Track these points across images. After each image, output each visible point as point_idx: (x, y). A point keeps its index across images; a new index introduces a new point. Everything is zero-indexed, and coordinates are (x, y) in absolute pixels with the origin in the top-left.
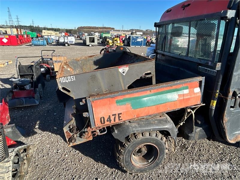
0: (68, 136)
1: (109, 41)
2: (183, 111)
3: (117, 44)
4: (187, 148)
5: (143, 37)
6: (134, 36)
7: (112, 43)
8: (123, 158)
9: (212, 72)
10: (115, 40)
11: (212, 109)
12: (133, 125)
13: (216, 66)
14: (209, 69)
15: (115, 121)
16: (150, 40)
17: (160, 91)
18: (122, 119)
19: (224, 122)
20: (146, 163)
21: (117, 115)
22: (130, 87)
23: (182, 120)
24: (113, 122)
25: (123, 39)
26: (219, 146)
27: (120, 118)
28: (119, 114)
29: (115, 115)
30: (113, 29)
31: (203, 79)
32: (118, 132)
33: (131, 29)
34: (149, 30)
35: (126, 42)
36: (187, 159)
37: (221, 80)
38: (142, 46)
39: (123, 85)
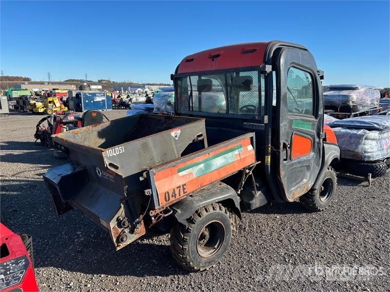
0: (115, 234)
1: (35, 104)
2: (240, 173)
3: (54, 109)
4: (245, 229)
5: (104, 94)
6: (87, 91)
7: (43, 108)
8: (189, 247)
9: (260, 127)
10: (50, 102)
11: (267, 166)
12: (197, 198)
13: (264, 119)
14: (256, 124)
15: (180, 195)
16: (118, 97)
17: (218, 152)
18: (186, 192)
19: (281, 177)
20: (212, 251)
21: (182, 187)
22: (184, 154)
23: (239, 187)
24: (178, 196)
25: (65, 99)
26: (276, 217)
27: (185, 191)
28: (183, 186)
29: (180, 187)
30: (27, 79)
31: (253, 134)
32: (181, 211)
33: (67, 79)
34: (104, 80)
35: (71, 103)
36: (251, 239)
37: (270, 133)
38: (105, 110)
39: (176, 152)
